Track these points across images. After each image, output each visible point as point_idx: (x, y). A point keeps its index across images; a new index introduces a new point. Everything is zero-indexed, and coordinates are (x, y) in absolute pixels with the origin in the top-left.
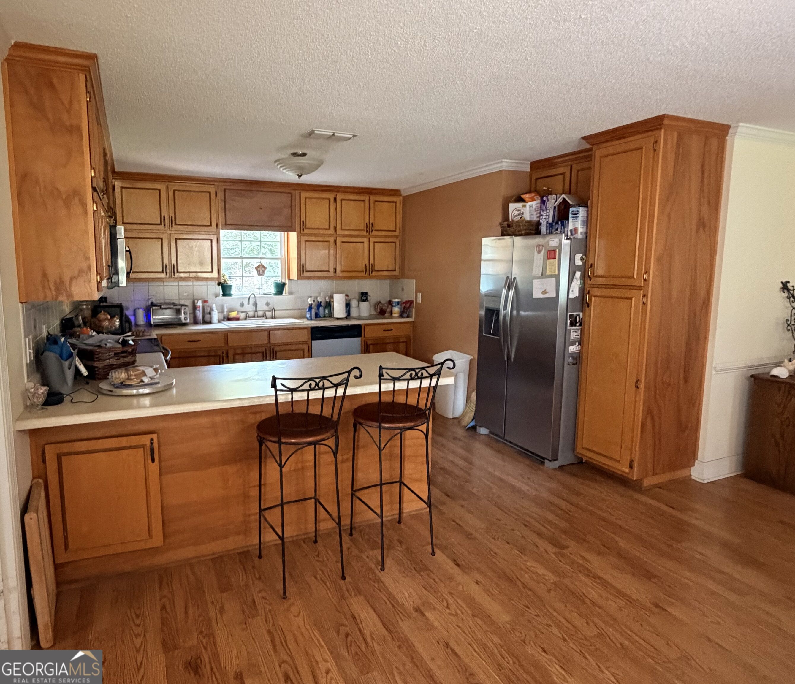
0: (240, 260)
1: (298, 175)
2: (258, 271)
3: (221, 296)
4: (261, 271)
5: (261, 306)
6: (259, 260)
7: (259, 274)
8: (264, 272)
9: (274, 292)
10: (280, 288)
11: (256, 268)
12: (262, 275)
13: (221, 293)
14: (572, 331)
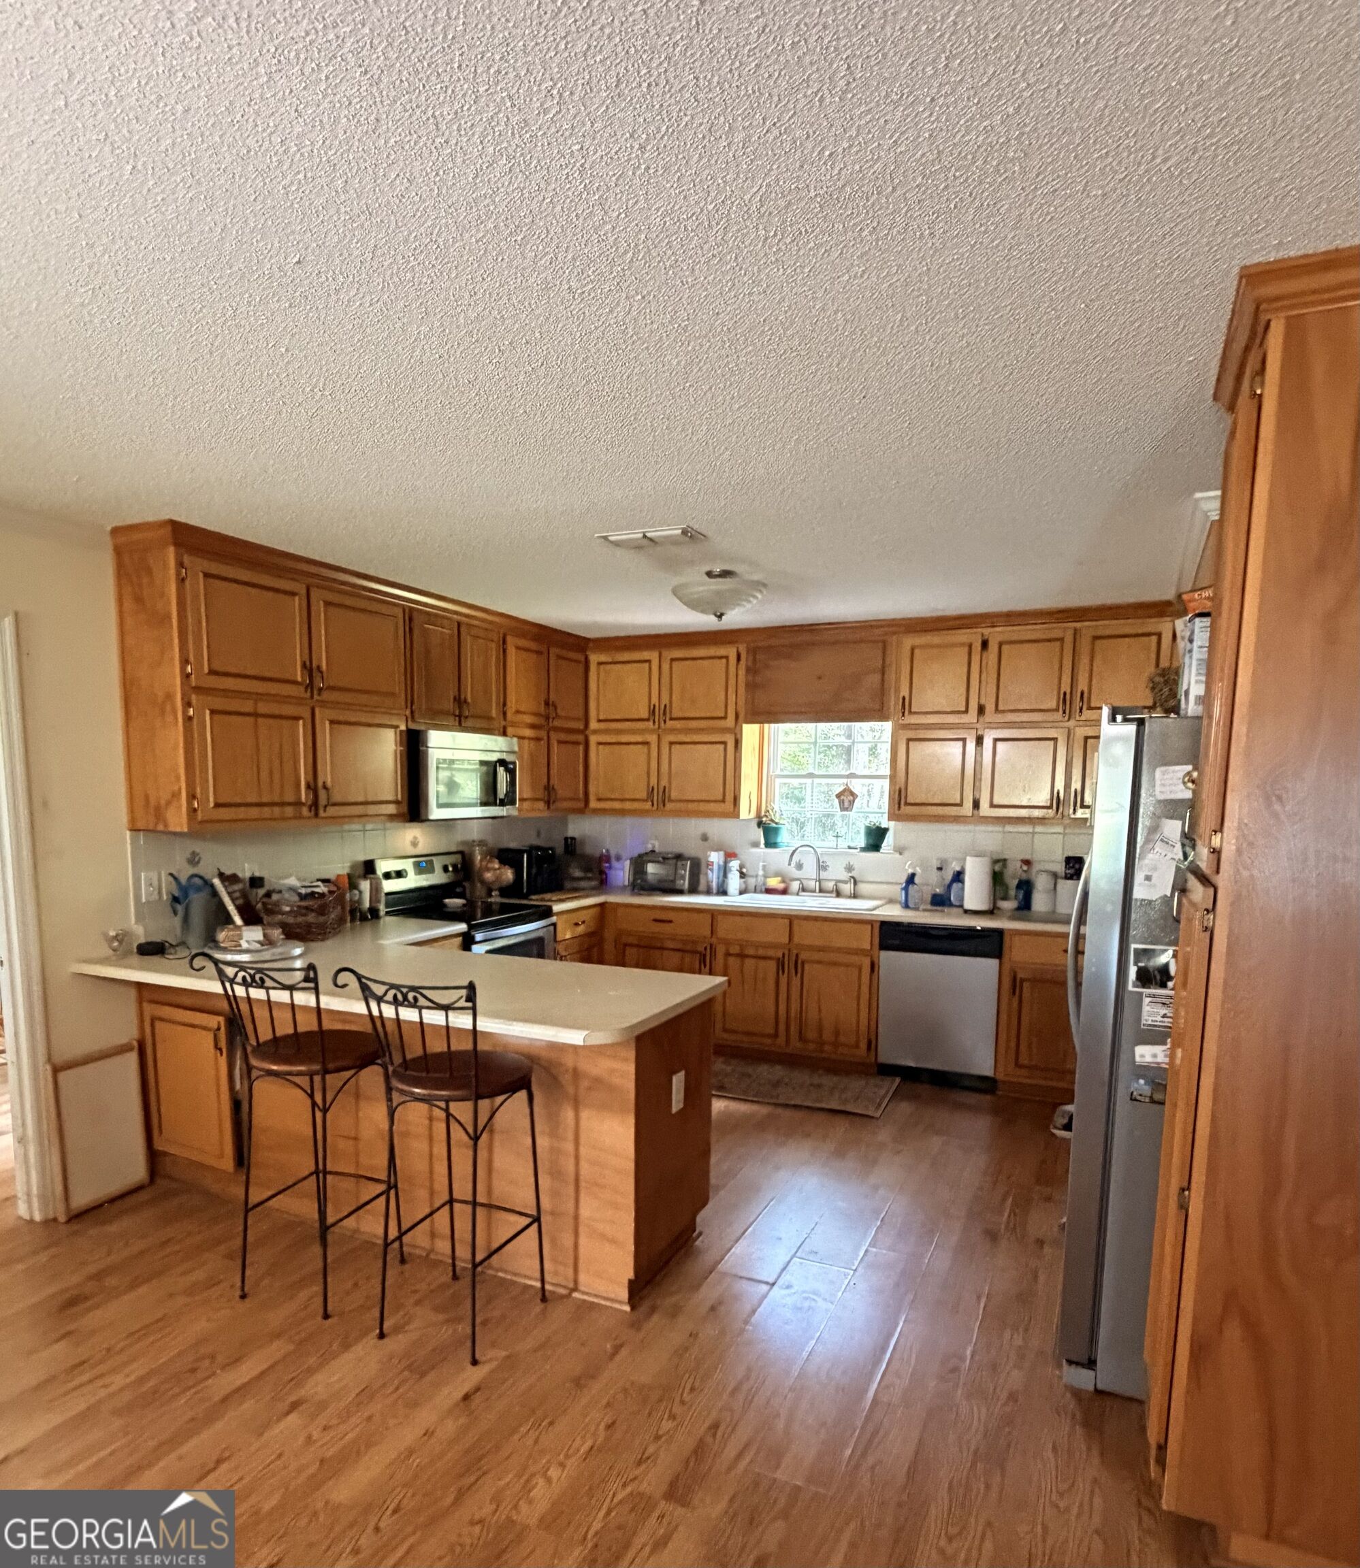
0: (809, 781)
1: (716, 615)
2: (841, 803)
3: (762, 845)
4: (846, 804)
5: (836, 872)
6: (845, 781)
7: (843, 809)
8: (852, 803)
9: (863, 846)
10: (876, 838)
11: (838, 796)
12: (846, 809)
13: (763, 841)
14: (1147, 1000)
